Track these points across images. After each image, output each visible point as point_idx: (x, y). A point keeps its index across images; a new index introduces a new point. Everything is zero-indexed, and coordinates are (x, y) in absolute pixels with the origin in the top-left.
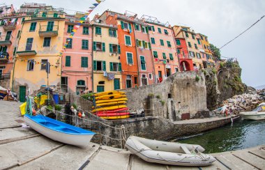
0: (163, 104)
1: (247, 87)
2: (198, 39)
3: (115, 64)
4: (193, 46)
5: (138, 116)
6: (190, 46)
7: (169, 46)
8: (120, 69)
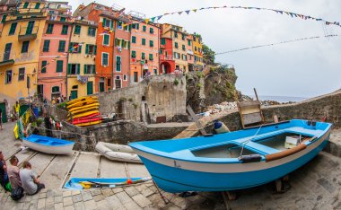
0: (136, 107)
1: (241, 95)
2: (189, 41)
3: (89, 66)
4: (180, 47)
5: (109, 120)
6: (176, 47)
7: (151, 45)
8: (94, 72)
